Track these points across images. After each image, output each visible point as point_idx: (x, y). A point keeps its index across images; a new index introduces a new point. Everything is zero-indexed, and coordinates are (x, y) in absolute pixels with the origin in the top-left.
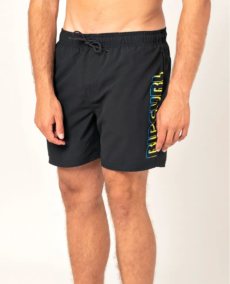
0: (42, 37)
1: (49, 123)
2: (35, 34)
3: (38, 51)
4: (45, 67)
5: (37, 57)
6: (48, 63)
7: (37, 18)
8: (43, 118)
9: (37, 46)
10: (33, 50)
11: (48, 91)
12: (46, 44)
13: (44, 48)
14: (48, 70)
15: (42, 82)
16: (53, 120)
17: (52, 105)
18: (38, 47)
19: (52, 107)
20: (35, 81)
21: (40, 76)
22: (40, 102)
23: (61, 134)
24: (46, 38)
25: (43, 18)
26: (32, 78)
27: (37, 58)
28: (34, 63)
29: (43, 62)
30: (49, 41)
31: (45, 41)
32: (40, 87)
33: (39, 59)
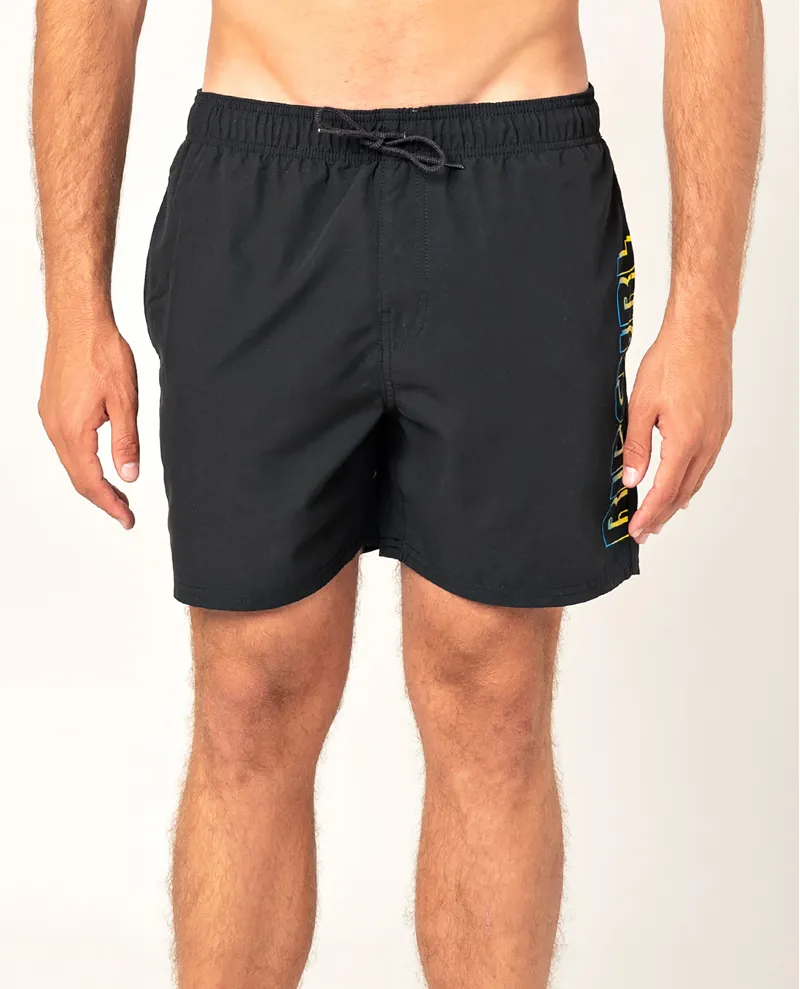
0: (83, 108)
1: (85, 423)
2: (57, 94)
3: (63, 158)
4: (85, 217)
5: (59, 179)
6: (96, 205)
7: (71, 35)
8: (64, 403)
9: (62, 138)
10: (48, 153)
11: (90, 308)
12: (95, 132)
13: (85, 149)
14: (95, 229)
15: (69, 270)
16: (102, 411)
17: (102, 358)
18: (65, 145)
19: (98, 366)
20: (47, 266)
21: (63, 251)
22: (60, 344)
23: (126, 465)
24: (98, 110)
25: (92, 39)
26: (35, 253)
27: (59, 184)
28: (45, 199)
29: (81, 199)
30: (105, 122)
31: (94, 120)
32: (60, 289)
33: (65, 186)
